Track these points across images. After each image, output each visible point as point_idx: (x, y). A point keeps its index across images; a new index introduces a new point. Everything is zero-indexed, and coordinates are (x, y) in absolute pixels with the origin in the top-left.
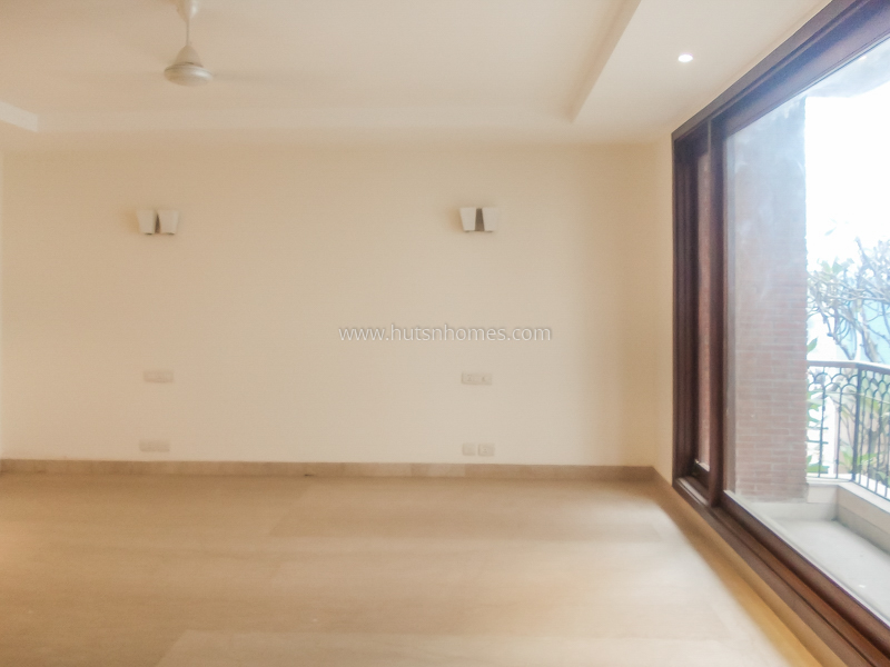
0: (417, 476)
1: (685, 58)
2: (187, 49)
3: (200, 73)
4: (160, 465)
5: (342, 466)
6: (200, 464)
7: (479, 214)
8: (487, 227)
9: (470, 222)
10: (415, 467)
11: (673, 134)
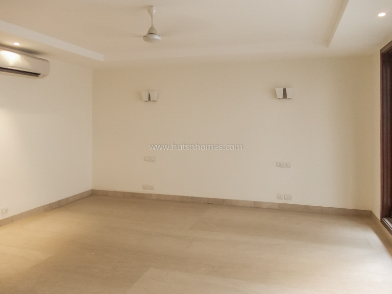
0: (256, 207)
1: (382, 15)
2: (152, 28)
3: (157, 37)
4: (150, 195)
5: (224, 200)
6: (166, 196)
7: (285, 90)
8: (288, 97)
9: (280, 94)
10: (255, 203)
11: (381, 50)
